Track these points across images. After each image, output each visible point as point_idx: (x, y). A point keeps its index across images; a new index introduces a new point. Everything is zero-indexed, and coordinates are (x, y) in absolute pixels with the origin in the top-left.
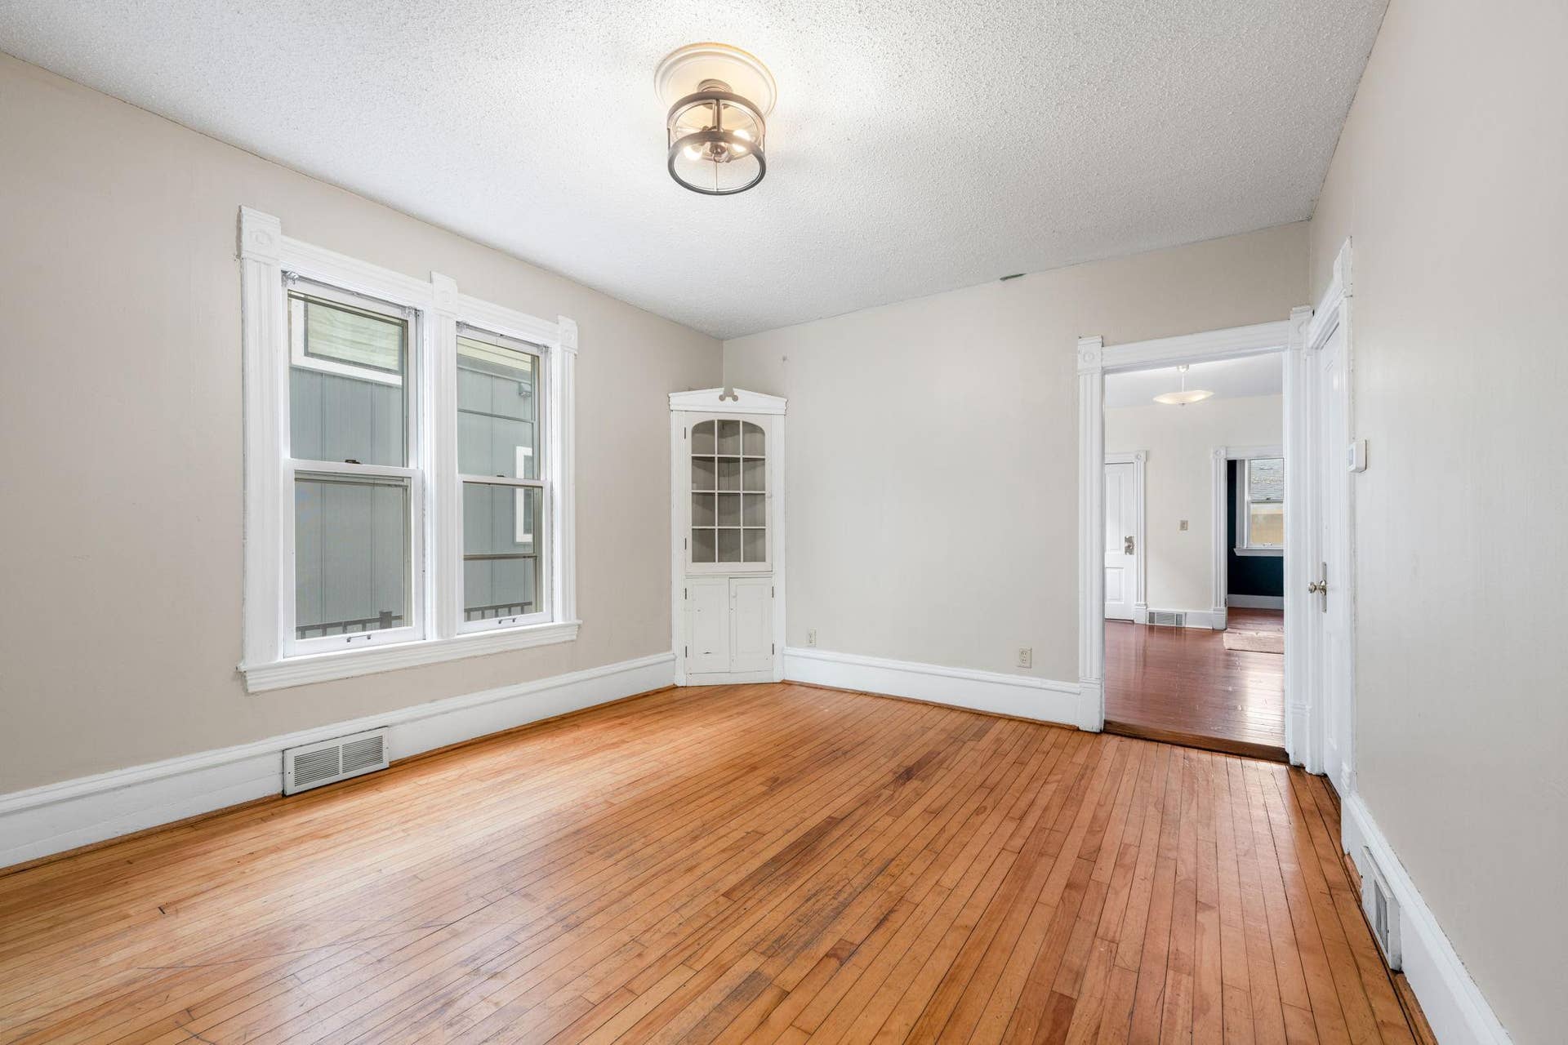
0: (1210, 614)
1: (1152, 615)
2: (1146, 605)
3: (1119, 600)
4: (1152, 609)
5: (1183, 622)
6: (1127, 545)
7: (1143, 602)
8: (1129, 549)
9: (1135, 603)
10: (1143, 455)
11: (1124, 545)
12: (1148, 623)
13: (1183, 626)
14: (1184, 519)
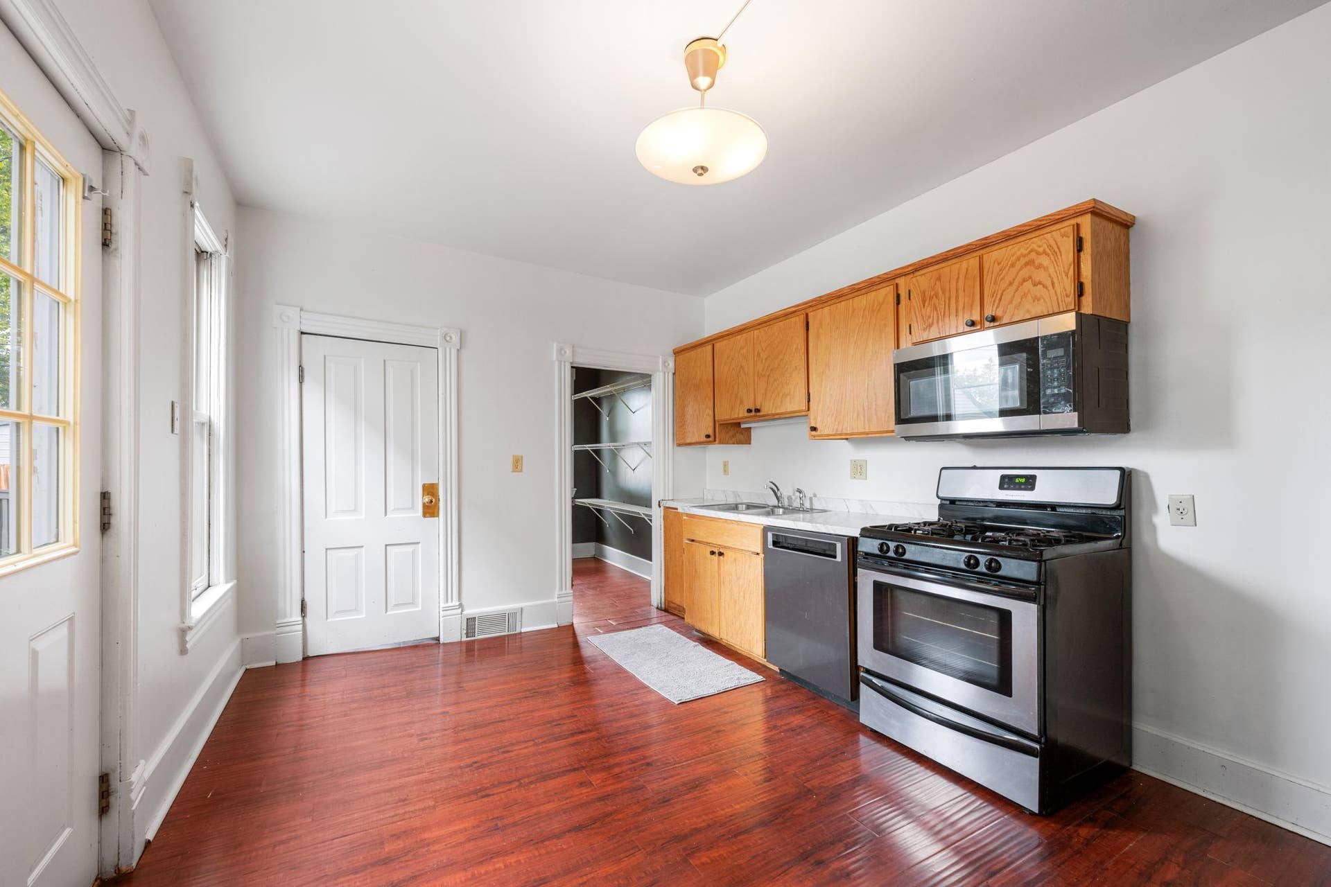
0: (554, 603)
1: (470, 622)
2: (461, 606)
3: (413, 603)
4: (470, 611)
5: (518, 624)
6: (427, 499)
7: (456, 603)
8: (430, 510)
9: (442, 605)
10: (455, 338)
11: (420, 499)
12: (464, 639)
13: (518, 631)
14: (519, 453)
